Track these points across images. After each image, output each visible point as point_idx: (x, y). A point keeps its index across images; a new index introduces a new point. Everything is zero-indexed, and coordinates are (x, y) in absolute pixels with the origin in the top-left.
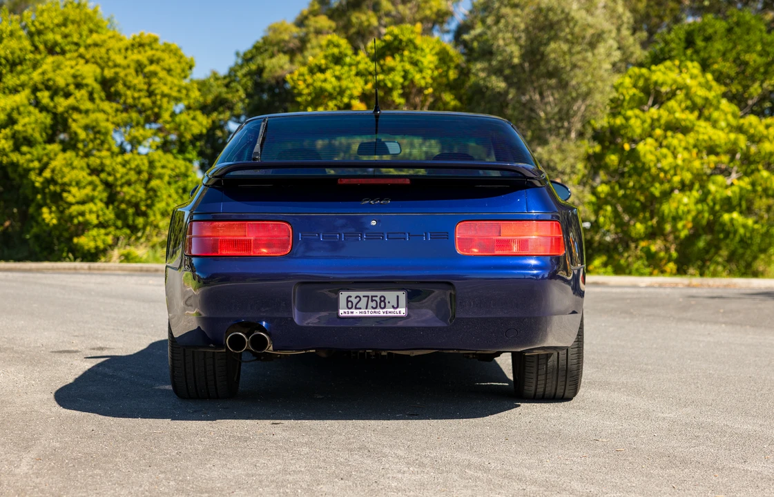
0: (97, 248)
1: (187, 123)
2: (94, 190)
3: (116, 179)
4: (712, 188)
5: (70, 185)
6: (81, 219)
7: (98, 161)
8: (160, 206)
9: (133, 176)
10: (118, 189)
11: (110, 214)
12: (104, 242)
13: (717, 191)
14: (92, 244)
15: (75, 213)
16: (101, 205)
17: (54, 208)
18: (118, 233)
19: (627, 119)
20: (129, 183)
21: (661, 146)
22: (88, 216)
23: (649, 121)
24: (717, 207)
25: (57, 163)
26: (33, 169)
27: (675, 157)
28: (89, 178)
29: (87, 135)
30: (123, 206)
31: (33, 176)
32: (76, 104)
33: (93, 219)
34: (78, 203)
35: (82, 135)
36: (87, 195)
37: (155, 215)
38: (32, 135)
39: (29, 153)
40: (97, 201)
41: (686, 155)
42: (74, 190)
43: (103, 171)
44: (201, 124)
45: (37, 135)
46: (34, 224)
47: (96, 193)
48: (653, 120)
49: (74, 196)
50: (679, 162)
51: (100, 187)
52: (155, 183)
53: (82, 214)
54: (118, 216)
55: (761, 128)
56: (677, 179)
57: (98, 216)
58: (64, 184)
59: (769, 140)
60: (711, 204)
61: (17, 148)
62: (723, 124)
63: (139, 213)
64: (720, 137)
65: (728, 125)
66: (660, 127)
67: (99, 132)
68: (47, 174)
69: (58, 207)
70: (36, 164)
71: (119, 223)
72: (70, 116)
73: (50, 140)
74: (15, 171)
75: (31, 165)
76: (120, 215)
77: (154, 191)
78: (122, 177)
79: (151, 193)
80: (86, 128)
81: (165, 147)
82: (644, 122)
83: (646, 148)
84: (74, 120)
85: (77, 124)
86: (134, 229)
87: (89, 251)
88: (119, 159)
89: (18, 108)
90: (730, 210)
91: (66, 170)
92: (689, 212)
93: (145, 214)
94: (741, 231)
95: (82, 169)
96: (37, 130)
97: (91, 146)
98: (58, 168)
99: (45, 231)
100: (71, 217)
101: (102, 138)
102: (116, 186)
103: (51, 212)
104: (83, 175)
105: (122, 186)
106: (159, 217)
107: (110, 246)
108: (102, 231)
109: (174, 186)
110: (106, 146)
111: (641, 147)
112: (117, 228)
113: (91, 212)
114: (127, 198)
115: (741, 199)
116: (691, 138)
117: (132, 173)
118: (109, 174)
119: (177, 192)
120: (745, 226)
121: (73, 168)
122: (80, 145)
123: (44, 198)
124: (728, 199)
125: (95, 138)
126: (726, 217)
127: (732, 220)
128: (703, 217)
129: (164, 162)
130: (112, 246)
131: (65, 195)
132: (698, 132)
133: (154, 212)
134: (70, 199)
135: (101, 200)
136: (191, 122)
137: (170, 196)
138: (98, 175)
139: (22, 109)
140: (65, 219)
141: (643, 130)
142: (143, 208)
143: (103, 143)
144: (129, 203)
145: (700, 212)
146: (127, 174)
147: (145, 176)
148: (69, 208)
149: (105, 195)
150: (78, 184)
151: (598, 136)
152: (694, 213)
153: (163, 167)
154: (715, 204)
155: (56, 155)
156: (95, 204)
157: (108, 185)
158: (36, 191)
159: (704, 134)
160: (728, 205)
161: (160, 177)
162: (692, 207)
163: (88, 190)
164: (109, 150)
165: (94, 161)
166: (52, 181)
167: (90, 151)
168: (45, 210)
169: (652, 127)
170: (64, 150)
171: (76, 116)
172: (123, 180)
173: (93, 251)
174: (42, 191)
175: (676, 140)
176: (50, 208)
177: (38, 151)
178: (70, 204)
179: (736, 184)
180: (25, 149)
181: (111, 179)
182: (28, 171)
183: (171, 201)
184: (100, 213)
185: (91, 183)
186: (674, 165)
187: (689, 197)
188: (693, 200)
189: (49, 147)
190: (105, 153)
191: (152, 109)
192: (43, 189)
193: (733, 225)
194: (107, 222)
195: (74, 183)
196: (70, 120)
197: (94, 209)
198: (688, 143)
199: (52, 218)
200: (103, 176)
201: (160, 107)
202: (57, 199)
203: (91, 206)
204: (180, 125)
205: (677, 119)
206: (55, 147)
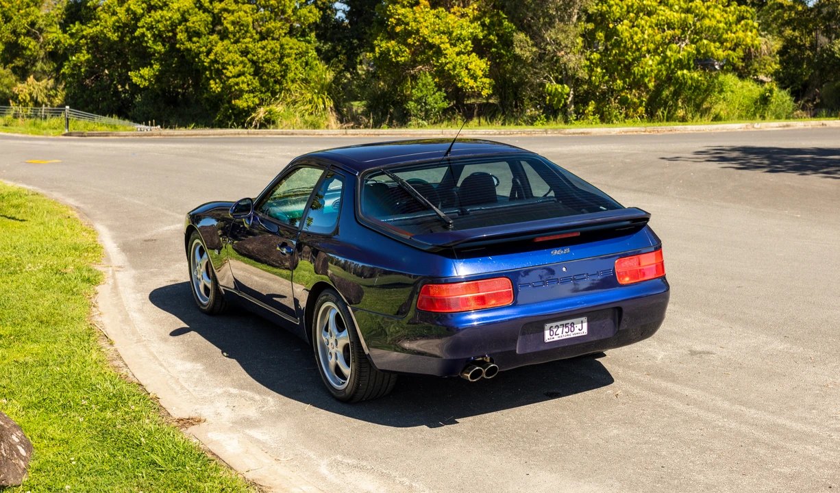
0: (248, 107)
1: (306, 16)
2: (244, 67)
3: (259, 58)
4: (669, 53)
5: (228, 64)
6: (236, 87)
7: (244, 46)
8: (291, 75)
9: (270, 56)
10: (261, 65)
11: (256, 83)
12: (253, 102)
13: (672, 56)
14: (245, 105)
15: (232, 84)
16: (249, 77)
17: (217, 80)
18: (263, 96)
19: (610, 6)
20: (267, 61)
21: (633, 26)
22: (241, 86)
23: (625, 7)
24: (673, 67)
25: (219, 48)
26: (203, 52)
27: (643, 33)
28: (241, 59)
29: (235, 28)
30: (265, 77)
31: (202, 57)
32: (226, 7)
33: (245, 87)
34: (234, 77)
35: (231, 28)
36: (240, 71)
37: (287, 83)
38: (199, 29)
39: (198, 42)
40: (247, 74)
41: (650, 31)
42: (230, 68)
43: (248, 53)
44: (315, 15)
45: (202, 29)
46: (205, 91)
47: (246, 69)
48: (628, 6)
49: (231, 72)
50: (646, 37)
51: (249, 65)
52: (286, 60)
53: (237, 84)
54: (262, 85)
55: (703, 9)
56: (644, 48)
57: (248, 85)
58: (224, 63)
59: (708, 17)
60: (668, 64)
61: (190, 39)
62: (677, 7)
63: (276, 82)
64: (675, 16)
65: (680, 8)
66: (633, 12)
67: (242, 25)
68: (212, 56)
69: (220, 80)
70: (204, 49)
71: (263, 89)
72: (222, 16)
73: (212, 32)
74: (190, 55)
75: (201, 50)
76: (264, 83)
77: (287, 66)
78: (262, 57)
79: (284, 67)
80: (233, 23)
81: (291, 32)
82: (622, 8)
83: (624, 28)
84: (225, 19)
85: (227, 20)
86: (274, 93)
87: (243, 109)
88: (259, 45)
89: (188, 11)
90: (682, 69)
91: (225, 53)
92: (652, 71)
93: (280, 83)
94: (690, 82)
95: (235, 52)
96: (203, 25)
97: (238, 35)
98: (219, 52)
99: (212, 96)
100: (231, 87)
101: (245, 29)
102: (259, 63)
103: (216, 83)
104: (237, 57)
105: (263, 63)
106: (290, 83)
107: (258, 105)
108: (252, 95)
109: (299, 61)
110: (249, 35)
111: (619, 27)
112: (262, 92)
113: (243, 82)
114: (267, 71)
115: (689, 60)
116: (654, 19)
117: (269, 53)
118: (254, 55)
119: (301, 65)
120: (692, 78)
121: (230, 52)
122: (231, 36)
123: (211, 74)
124: (680, 60)
125: (241, 30)
126: (679, 73)
127: (683, 75)
128: (662, 74)
129: (291, 44)
130: (260, 105)
131: (225, 71)
132: (658, 14)
133: (286, 80)
134: (229, 74)
135: (249, 74)
136: (308, 15)
137: (296, 68)
138: (246, 56)
139: (190, 11)
140: (227, 88)
141: (621, 14)
142: (279, 78)
143: (247, 32)
144: (269, 75)
145: (660, 71)
146: (265, 55)
147: (278, 54)
148: (228, 81)
149: (252, 70)
150: (233, 64)
151: (590, 18)
152: (656, 71)
153: (291, 48)
154: (670, 65)
155: (216, 43)
156: (246, 77)
157: (254, 63)
158: (205, 69)
159: (662, 15)
160: (681, 64)
161: (289, 56)
162: (654, 67)
163: (240, 67)
164: (251, 37)
165: (241, 46)
166: (215, 61)
167: (239, 39)
168: (212, 82)
169: (628, 12)
170: (222, 39)
171: (225, 15)
172: (264, 59)
173: (246, 109)
174: (209, 69)
175: (643, 21)
176: (215, 80)
177: (203, 40)
178: (229, 78)
179: (685, 50)
180: (195, 39)
181: (255, 58)
182: (198, 54)
183: (297, 72)
184: (250, 83)
185: (242, 62)
186: (642, 39)
187: (653, 60)
188: (656, 62)
189: (211, 37)
190: (247, 40)
191: (278, 7)
192: (210, 67)
193: (684, 79)
194: (254, 88)
195: (231, 63)
196: (222, 19)
197: (245, 80)
198: (651, 22)
199: (217, 88)
200: (250, 56)
201: (285, 5)
202: (219, 73)
203: (243, 78)
204: (300, 18)
205: (644, 5)
206: (215, 37)
